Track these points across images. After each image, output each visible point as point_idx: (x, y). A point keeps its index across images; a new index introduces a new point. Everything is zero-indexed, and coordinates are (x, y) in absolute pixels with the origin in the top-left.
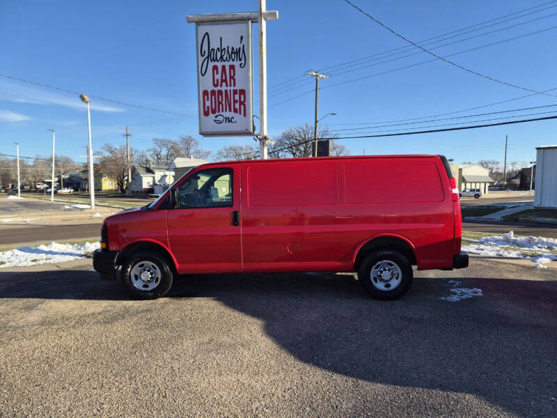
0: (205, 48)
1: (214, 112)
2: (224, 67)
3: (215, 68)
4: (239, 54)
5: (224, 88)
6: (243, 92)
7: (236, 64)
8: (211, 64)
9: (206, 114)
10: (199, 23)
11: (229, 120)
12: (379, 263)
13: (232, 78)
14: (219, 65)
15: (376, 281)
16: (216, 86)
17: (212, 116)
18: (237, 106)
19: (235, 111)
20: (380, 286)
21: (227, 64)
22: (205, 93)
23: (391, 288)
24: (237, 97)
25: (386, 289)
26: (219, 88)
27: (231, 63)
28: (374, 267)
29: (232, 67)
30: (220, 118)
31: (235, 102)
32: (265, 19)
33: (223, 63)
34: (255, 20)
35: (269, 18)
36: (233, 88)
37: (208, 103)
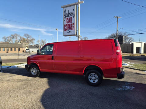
0: (65, 14)
1: (67, 30)
2: (69, 18)
3: (67, 18)
4: (73, 14)
5: (69, 23)
6: (74, 24)
7: (72, 17)
8: (66, 18)
9: (65, 31)
10: (64, 8)
11: (70, 32)
12: (91, 74)
13: (71, 20)
14: (68, 17)
15: (90, 80)
16: (67, 23)
17: (66, 31)
18: (72, 28)
19: (72, 29)
20: (92, 81)
21: (70, 17)
22: (65, 25)
23: (95, 83)
24: (72, 25)
25: (93, 83)
26: (68, 24)
27: (71, 17)
28: (90, 75)
29: (71, 18)
30: (68, 31)
31: (72, 27)
32: (80, 3)
33: (69, 17)
34: (77, 4)
35: (81, 3)
36: (71, 23)
37: (65, 28)
